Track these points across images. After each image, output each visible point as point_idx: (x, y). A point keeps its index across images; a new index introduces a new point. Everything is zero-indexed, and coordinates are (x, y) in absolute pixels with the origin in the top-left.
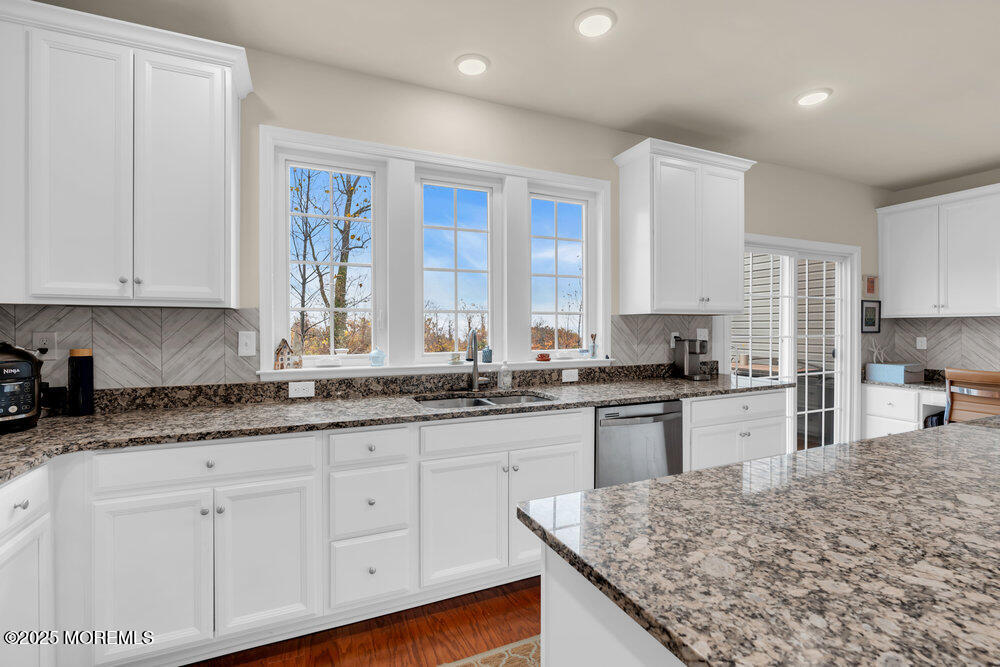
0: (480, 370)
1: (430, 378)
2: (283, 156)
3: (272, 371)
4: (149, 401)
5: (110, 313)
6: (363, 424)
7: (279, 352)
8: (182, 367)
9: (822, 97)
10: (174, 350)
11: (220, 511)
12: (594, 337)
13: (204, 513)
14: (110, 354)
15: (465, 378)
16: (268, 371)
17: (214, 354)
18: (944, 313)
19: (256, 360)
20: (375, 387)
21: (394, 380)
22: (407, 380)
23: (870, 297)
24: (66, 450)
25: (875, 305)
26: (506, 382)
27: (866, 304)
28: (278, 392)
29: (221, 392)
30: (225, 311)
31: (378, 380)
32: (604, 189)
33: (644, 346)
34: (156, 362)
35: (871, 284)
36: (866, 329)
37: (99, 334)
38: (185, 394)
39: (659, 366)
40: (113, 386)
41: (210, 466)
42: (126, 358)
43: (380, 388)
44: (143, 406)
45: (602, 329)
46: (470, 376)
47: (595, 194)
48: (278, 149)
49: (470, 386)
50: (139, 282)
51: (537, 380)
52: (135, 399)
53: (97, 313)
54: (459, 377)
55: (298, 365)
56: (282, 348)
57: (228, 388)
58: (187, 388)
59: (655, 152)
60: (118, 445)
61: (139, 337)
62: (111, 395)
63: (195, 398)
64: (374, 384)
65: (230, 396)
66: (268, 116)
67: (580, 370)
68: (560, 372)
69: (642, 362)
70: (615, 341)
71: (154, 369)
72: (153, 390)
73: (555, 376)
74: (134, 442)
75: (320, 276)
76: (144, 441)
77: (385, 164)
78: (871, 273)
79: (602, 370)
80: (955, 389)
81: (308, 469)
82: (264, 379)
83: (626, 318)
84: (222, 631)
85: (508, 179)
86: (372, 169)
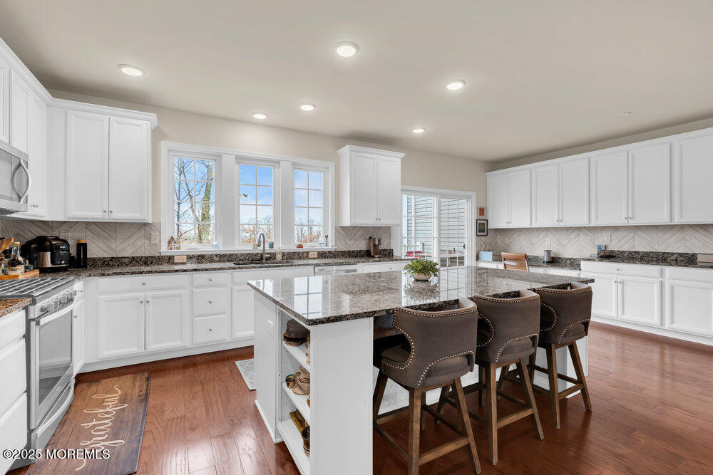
0: (266, 252)
1: (242, 255)
2: (171, 154)
3: (166, 250)
4: (111, 263)
5: (93, 225)
6: (207, 270)
7: (169, 242)
8: (126, 248)
9: (422, 131)
10: (121, 241)
11: (148, 302)
12: (327, 237)
13: (141, 302)
14: (94, 243)
15: (259, 255)
16: (164, 250)
17: (139, 243)
18: (511, 226)
19: (158, 245)
20: (215, 258)
21: (224, 256)
22: (231, 255)
23: (482, 217)
24: (90, 276)
25: (485, 222)
26: (279, 257)
27: (479, 221)
28: (170, 259)
29: (143, 259)
30: (145, 225)
31: (216, 255)
32: (332, 166)
33: (352, 241)
34: (113, 246)
35: (482, 211)
36: (478, 234)
37: (88, 233)
38: (127, 260)
39: (360, 251)
40: (95, 256)
41: (144, 284)
42: (101, 244)
43: (218, 259)
44: (108, 265)
45: (331, 233)
46: (262, 254)
47: (328, 168)
48: (169, 150)
49: (262, 259)
50: (111, 212)
51: (296, 257)
52: (105, 262)
53: (88, 225)
54: (257, 254)
55: (178, 248)
56: (171, 240)
57: (146, 258)
58: (128, 258)
59: (352, 151)
60: (108, 275)
61: (107, 235)
62: (94, 260)
63: (131, 262)
64: (215, 257)
65: (147, 261)
66: (165, 137)
67: (318, 252)
68: (308, 253)
69: (352, 249)
70: (337, 238)
71: (113, 249)
72: (113, 258)
73: (305, 255)
74: (114, 274)
75: (191, 197)
76: (118, 274)
77: (220, 156)
78: (482, 205)
79: (330, 252)
80: (506, 262)
81: (184, 288)
82: (163, 254)
83: (343, 228)
84: (148, 350)
85: (282, 162)
86: (214, 158)
